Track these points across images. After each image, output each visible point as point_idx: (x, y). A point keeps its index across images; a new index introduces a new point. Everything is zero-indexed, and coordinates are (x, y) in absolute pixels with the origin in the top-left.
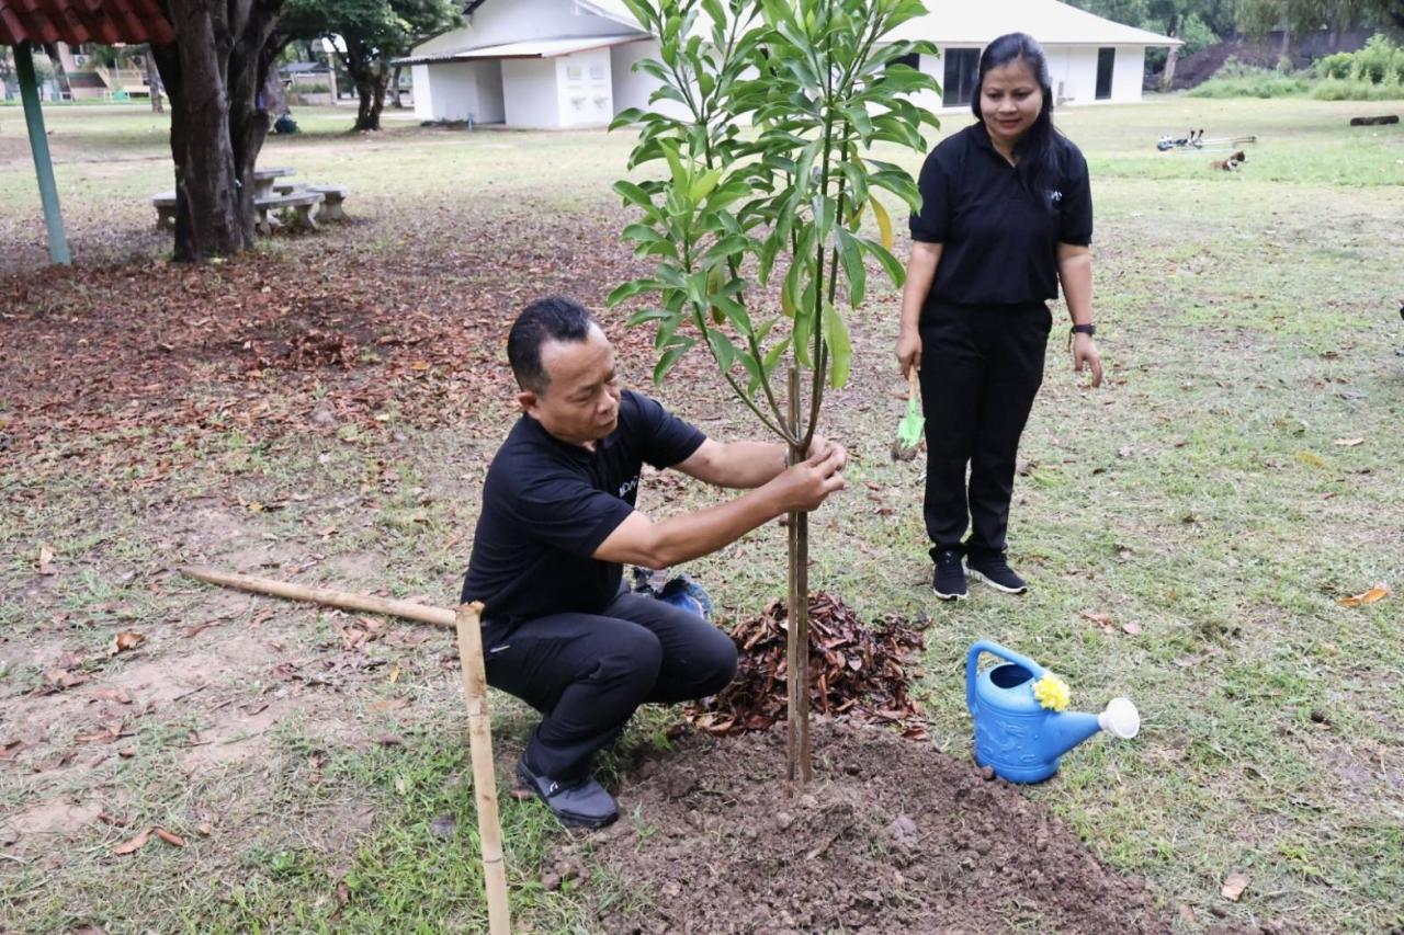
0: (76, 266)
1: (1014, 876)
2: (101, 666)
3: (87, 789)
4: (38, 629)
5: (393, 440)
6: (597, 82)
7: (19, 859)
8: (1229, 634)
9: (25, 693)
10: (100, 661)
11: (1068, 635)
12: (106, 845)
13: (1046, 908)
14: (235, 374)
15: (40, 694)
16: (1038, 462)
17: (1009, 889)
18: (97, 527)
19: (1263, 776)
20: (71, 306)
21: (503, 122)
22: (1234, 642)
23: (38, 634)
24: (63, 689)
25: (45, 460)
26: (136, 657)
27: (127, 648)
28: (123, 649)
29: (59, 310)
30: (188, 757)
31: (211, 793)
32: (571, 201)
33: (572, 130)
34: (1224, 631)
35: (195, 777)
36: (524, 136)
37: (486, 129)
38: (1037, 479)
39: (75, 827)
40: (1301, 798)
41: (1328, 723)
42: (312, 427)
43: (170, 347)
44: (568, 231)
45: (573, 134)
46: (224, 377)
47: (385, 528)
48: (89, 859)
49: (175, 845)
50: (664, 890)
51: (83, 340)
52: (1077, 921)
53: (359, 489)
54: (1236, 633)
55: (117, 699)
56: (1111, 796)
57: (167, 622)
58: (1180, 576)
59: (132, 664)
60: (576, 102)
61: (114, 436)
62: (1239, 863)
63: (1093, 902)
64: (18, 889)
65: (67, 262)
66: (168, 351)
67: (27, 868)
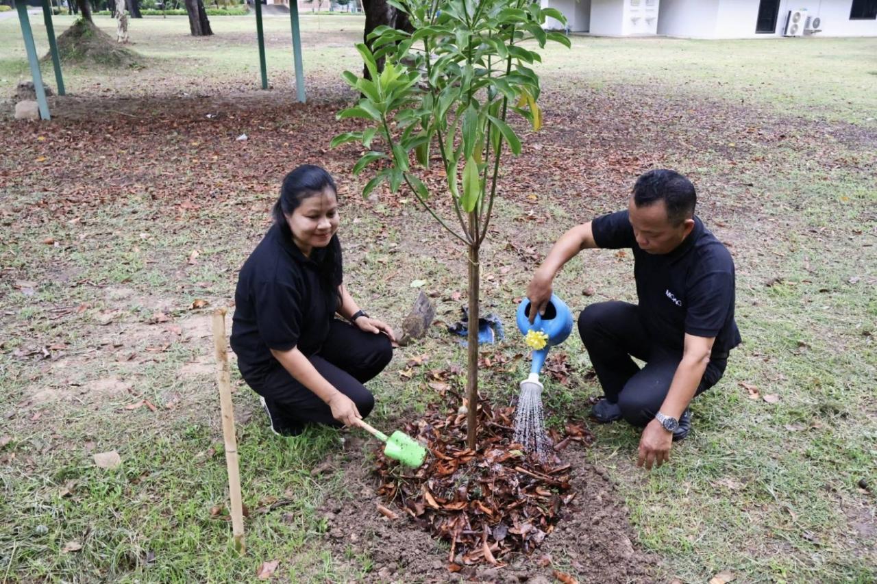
0: (308, 103)
1: (571, 535)
2: (181, 314)
3: (130, 374)
4: (167, 291)
5: (401, 214)
6: (650, 8)
7: (82, 402)
8: (838, 415)
9: (141, 321)
10: (182, 312)
11: (719, 395)
12: (123, 403)
13: (581, 560)
14: (346, 169)
15: (146, 323)
16: (782, 279)
17: (564, 542)
18: (227, 243)
19: (792, 514)
20: (293, 125)
21: (588, 31)
22: (839, 421)
23: (167, 293)
24: (157, 322)
25: (227, 205)
26: (198, 312)
27: (198, 307)
28: (195, 307)
29: (286, 127)
30: (184, 368)
31: (184, 388)
32: (600, 82)
33: (628, 37)
34: (836, 412)
35: (180, 378)
36: (597, 41)
37: (575, 35)
38: (775, 290)
39: (115, 391)
40: (811, 534)
41: (868, 490)
42: (364, 202)
43: (325, 151)
44: (585, 100)
45: (628, 40)
46: (340, 170)
47: (363, 264)
48: (112, 409)
49: (152, 411)
50: (362, 492)
51: (286, 144)
52: (595, 572)
53: (364, 239)
54: (844, 416)
55: (176, 333)
56: (672, 502)
57: (225, 297)
58: (834, 370)
59: (195, 315)
60: (634, 20)
61: (265, 196)
62: (735, 565)
63: (610, 563)
64: (72, 416)
65: (304, 101)
66: (323, 153)
67: (85, 406)
